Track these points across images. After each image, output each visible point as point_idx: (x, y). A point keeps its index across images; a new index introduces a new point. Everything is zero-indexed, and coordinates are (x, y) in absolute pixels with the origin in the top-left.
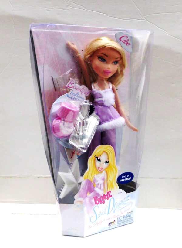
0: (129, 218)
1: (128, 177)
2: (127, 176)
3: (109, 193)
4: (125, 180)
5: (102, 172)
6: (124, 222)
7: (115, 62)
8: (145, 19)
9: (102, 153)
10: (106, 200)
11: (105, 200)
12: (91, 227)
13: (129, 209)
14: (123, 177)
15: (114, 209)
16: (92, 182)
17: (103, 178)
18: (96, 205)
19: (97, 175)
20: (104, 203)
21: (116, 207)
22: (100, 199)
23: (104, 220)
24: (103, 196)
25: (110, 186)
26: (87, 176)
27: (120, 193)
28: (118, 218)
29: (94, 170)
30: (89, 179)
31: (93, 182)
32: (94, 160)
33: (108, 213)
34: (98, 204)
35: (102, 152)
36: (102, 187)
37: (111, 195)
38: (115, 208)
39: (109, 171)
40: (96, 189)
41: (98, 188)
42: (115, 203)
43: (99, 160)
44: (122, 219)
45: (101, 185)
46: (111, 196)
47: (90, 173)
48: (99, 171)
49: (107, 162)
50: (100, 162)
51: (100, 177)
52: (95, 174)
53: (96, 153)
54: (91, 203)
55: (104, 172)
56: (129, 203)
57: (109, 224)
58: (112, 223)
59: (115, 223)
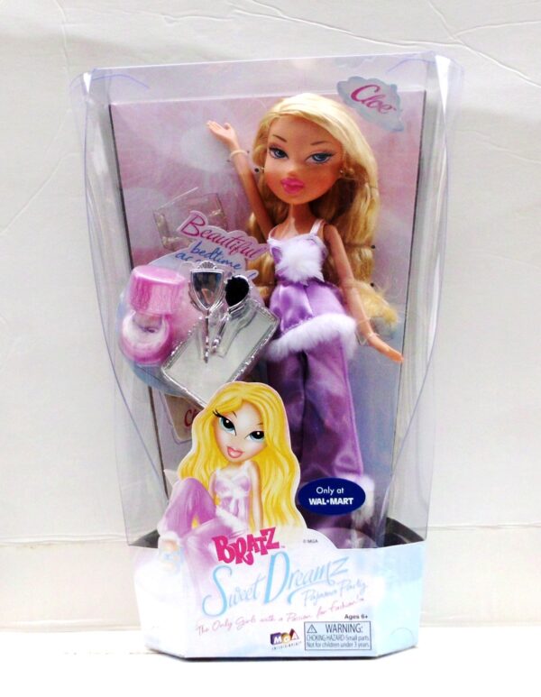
0: (352, 634)
1: (342, 496)
2: (335, 492)
3: (269, 533)
4: (329, 504)
5: (240, 464)
6: (332, 645)
7: (316, 155)
8: (459, 41)
10: (257, 556)
11: (253, 552)
12: (207, 630)
13: (350, 604)
14: (320, 490)
15: (286, 593)
16: (206, 490)
17: (244, 481)
18: (223, 562)
19: (222, 469)
20: (250, 561)
21: (297, 584)
22: (236, 546)
23: (253, 620)
24: (246, 539)
25: (270, 511)
26: (190, 466)
27: (310, 541)
28: (308, 626)
29: (214, 453)
30: (196, 477)
31: (210, 491)
32: (214, 424)
33: (267, 601)
34: (228, 561)
35: (237, 403)
36: (242, 511)
37: (274, 541)
38: (293, 588)
39: (267, 462)
40: (220, 512)
41: (228, 510)
42: (293, 569)
43: (230, 426)
44: (321, 630)
45: (237, 502)
46: (276, 546)
47: (201, 460)
48: (229, 458)
49: (258, 435)
50: (233, 432)
51: (234, 479)
52: (215, 465)
53: (217, 405)
55: (247, 464)
56: (352, 584)
57: (272, 637)
58: (283, 635)
59: (296, 641)
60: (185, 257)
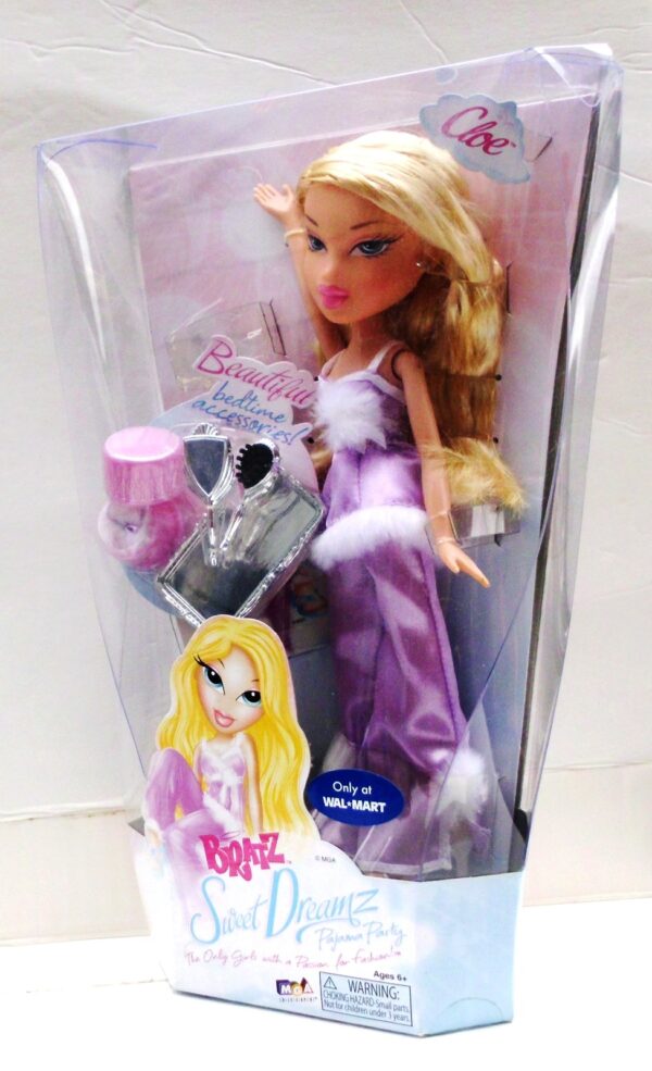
0: (385, 1000)
1: (370, 798)
2: (359, 791)
4: (350, 808)
5: (231, 736)
6: (359, 1010)
7: (365, 243)
9: (229, 652)
10: (256, 869)
11: (251, 863)
12: (197, 960)
13: (382, 957)
14: (338, 787)
15: (294, 927)
16: (191, 770)
17: (236, 761)
18: (213, 873)
19: (209, 740)
20: (248, 876)
21: (308, 918)
22: (229, 850)
23: (253, 956)
24: (242, 844)
26: (169, 733)
27: (325, 859)
28: (324, 978)
29: (198, 718)
30: (178, 748)
31: (195, 770)
32: (196, 675)
33: (269, 933)
34: (220, 871)
35: (224, 647)
36: (236, 804)
37: (278, 852)
38: (304, 922)
39: (266, 737)
40: (208, 801)
41: (218, 801)
42: (302, 896)
43: (216, 680)
44: (343, 988)
45: (229, 790)
46: (280, 859)
47: (183, 724)
48: (217, 726)
49: (253, 697)
50: (220, 689)
51: (224, 757)
52: (200, 734)
53: (201, 646)
54: (192, 856)
55: (240, 738)
56: (384, 929)
57: (279, 984)
58: (293, 984)
59: (309, 996)
60: (205, 407)
